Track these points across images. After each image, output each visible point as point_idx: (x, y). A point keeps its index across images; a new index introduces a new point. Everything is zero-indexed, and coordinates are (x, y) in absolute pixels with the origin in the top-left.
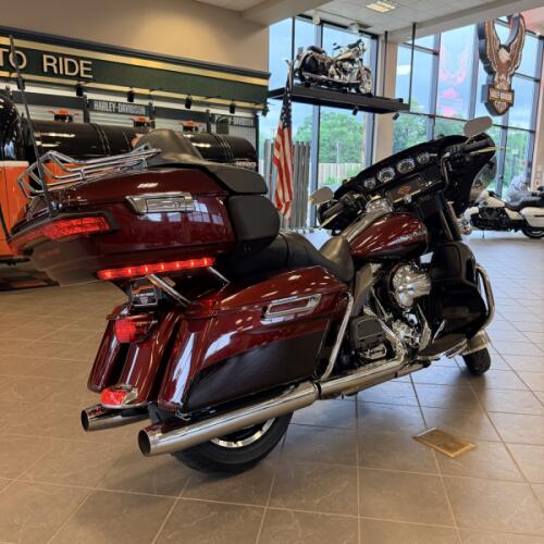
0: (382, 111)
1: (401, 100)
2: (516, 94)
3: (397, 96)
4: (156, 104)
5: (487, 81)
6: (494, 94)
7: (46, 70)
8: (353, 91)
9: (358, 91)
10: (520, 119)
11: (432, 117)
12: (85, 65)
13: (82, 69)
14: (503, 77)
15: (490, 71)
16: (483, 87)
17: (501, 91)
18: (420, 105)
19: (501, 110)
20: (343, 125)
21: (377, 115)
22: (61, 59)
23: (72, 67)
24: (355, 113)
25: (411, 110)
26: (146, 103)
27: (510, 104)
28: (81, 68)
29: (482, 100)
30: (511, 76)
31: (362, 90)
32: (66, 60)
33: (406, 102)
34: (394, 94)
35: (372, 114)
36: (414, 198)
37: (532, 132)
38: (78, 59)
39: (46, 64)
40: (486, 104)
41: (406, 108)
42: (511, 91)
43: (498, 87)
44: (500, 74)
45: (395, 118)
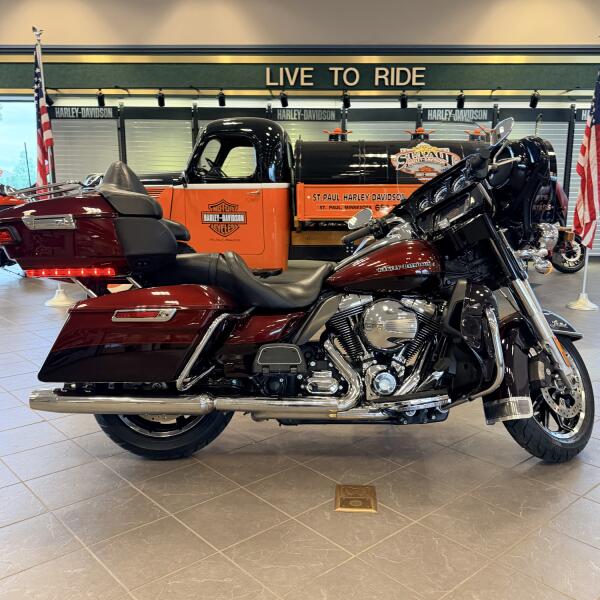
4: (502, 105)
7: (377, 83)
12: (418, 72)
13: (415, 76)
22: (393, 69)
23: (404, 75)
26: (490, 105)
28: (413, 77)
32: (399, 69)
38: (410, 66)
39: (377, 77)
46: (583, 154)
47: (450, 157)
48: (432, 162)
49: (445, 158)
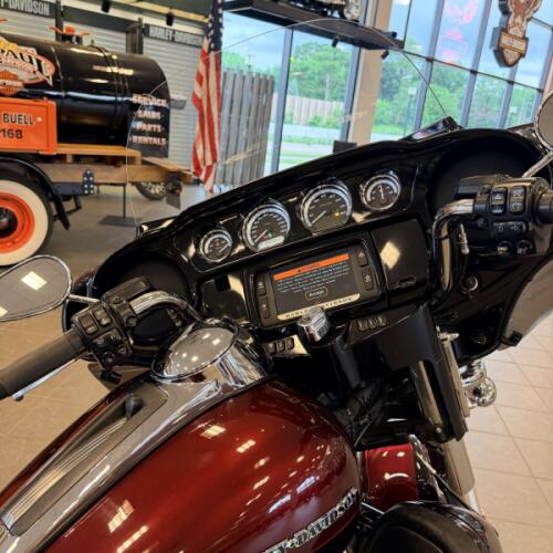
0: (370, 46)
1: (394, 34)
2: (530, 42)
3: (391, 29)
5: (501, 23)
6: (505, 40)
8: (336, 14)
9: (342, 15)
10: (530, 73)
11: (430, 60)
14: (519, 20)
15: (505, 11)
16: (495, 29)
17: (515, 37)
18: (418, 45)
19: (511, 60)
20: (335, 59)
21: (363, 51)
24: (334, 45)
25: (405, 49)
27: (522, 55)
29: (491, 46)
30: (528, 20)
31: (348, 16)
33: (400, 37)
34: (387, 26)
35: (357, 49)
36: (335, 316)
37: (541, 91)
40: (495, 52)
41: (401, 45)
42: (525, 39)
43: (511, 31)
44: (516, 17)
45: (384, 56)
46: (201, 83)
47: (39, 62)
48: (14, 66)
49: (31, 62)
